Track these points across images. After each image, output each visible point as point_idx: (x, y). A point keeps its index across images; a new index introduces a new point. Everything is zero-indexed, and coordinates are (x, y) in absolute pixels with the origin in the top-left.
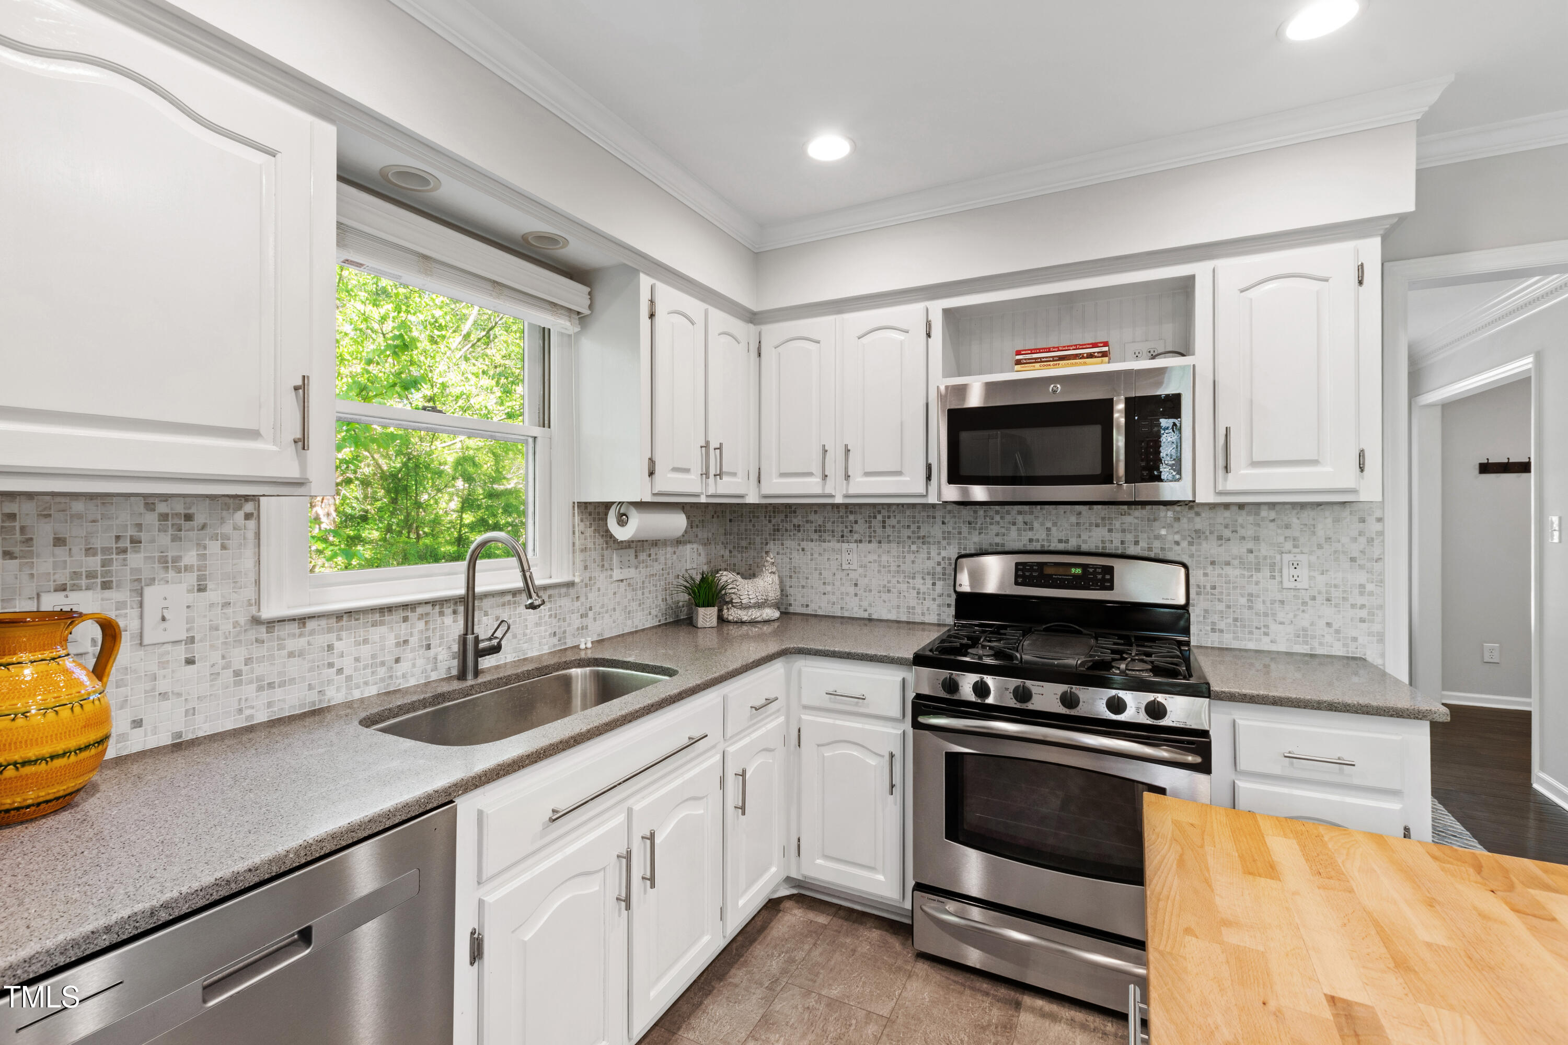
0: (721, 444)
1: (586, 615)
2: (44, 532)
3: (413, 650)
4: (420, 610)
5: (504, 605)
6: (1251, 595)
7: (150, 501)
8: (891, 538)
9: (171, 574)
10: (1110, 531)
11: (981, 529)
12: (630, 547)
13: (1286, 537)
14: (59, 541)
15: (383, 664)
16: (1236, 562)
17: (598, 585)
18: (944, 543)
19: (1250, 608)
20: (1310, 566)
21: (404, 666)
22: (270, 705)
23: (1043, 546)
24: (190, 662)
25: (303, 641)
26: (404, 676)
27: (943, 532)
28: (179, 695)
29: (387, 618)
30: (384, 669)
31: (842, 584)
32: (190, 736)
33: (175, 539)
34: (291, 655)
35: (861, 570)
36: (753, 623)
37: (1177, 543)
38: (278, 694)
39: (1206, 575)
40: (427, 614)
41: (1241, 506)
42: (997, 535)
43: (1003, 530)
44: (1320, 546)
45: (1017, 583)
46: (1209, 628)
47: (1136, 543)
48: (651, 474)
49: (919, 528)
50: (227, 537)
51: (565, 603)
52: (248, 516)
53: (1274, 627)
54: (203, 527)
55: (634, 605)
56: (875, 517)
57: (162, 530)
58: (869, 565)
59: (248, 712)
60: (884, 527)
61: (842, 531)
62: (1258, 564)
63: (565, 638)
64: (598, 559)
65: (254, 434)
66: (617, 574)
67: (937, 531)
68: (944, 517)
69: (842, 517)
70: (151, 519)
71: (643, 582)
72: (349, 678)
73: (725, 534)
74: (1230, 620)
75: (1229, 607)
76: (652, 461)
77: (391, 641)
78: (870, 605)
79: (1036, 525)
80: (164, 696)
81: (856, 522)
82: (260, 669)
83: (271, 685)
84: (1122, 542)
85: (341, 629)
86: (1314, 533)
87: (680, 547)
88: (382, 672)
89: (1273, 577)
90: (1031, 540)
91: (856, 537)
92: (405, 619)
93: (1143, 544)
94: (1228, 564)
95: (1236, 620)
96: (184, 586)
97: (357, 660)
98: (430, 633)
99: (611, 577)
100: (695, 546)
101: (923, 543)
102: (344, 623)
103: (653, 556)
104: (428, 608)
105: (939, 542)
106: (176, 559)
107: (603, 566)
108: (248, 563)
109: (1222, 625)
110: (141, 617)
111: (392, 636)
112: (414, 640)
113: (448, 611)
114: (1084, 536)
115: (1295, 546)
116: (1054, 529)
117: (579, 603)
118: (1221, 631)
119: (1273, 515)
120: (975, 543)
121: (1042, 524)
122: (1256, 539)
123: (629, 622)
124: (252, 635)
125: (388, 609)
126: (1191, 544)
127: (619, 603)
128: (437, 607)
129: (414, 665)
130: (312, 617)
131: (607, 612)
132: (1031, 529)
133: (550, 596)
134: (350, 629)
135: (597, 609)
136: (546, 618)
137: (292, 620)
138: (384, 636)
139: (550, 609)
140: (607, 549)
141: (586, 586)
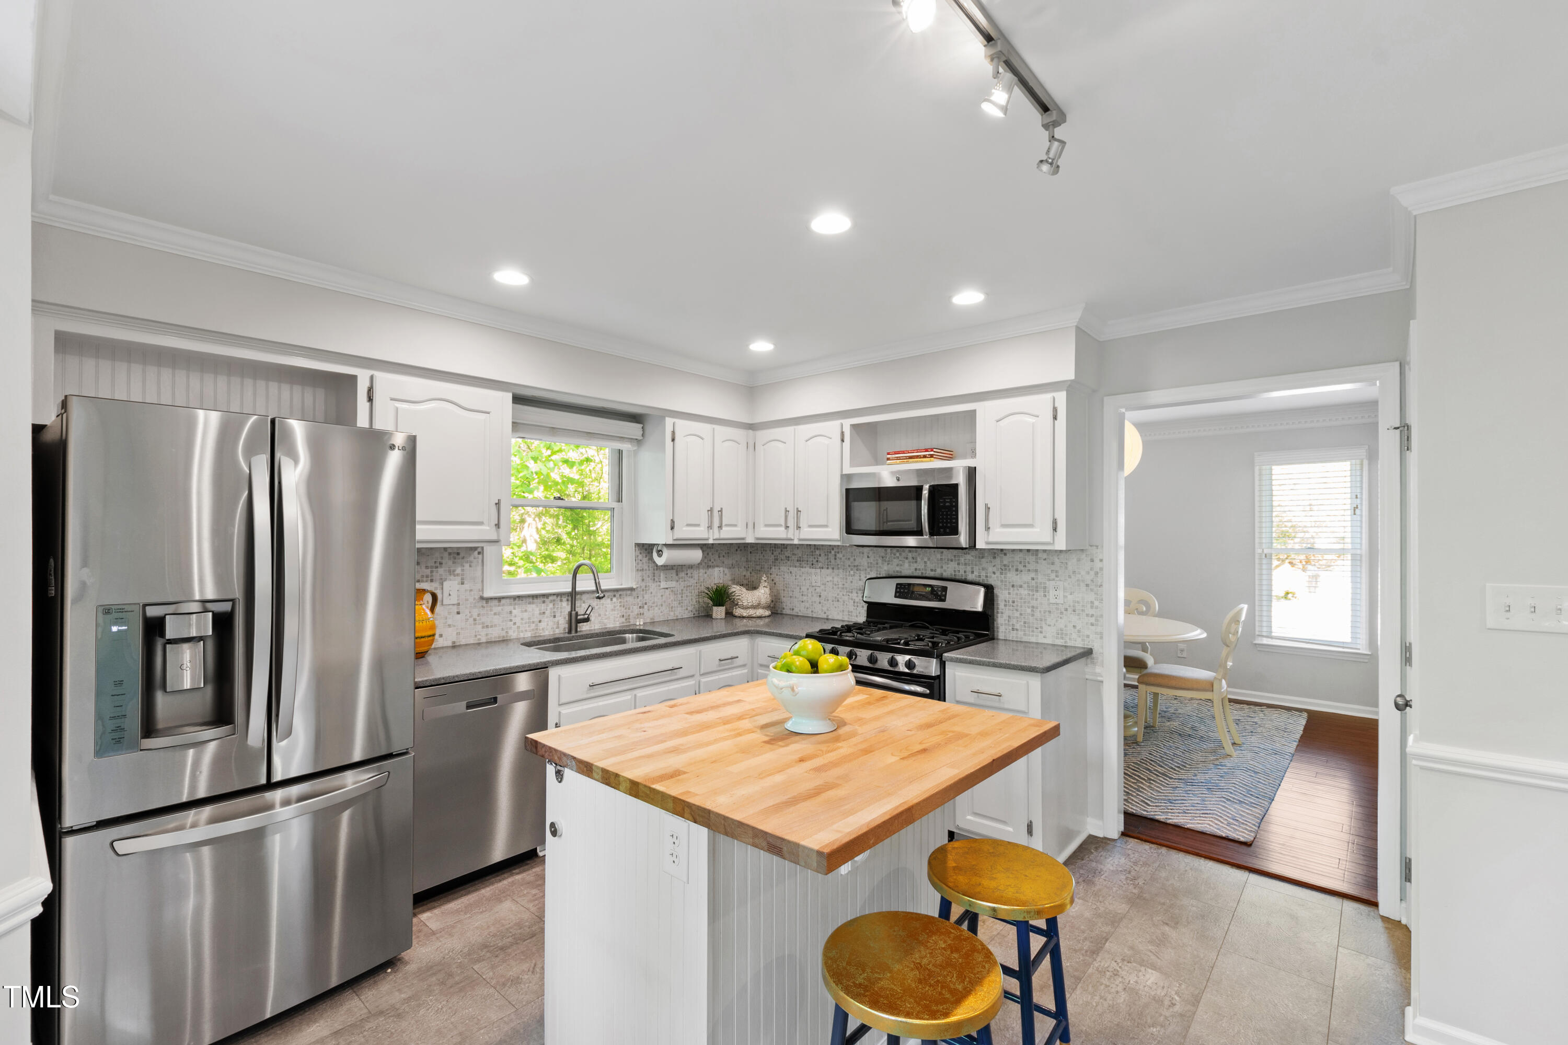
0: (722, 509)
1: (643, 607)
3: (547, 617)
4: (551, 598)
5: (594, 598)
6: (1033, 607)
7: (445, 549)
8: (839, 566)
9: (452, 577)
10: (958, 564)
11: (889, 561)
12: (672, 569)
13: (1052, 571)
15: (533, 622)
16: (1025, 586)
17: (651, 590)
18: (868, 570)
19: (1033, 615)
20: (1065, 589)
21: (542, 625)
22: (487, 635)
23: (922, 573)
24: (458, 613)
25: (500, 608)
26: (543, 629)
27: (868, 563)
28: (454, 626)
29: (535, 601)
30: (534, 625)
31: (812, 596)
32: (458, 644)
33: (454, 563)
34: (495, 614)
35: (823, 587)
36: (750, 617)
37: (994, 573)
38: (490, 630)
39: (1009, 594)
40: (554, 600)
41: (1028, 551)
42: (898, 565)
43: (901, 562)
44: (1070, 577)
45: (896, 597)
46: (1011, 628)
47: (973, 572)
48: (672, 528)
49: (855, 560)
50: (471, 562)
51: (630, 599)
52: (479, 553)
53: (1045, 628)
54: (463, 558)
55: (675, 604)
56: (830, 552)
57: (450, 559)
58: (827, 583)
59: (478, 637)
60: (835, 559)
61: (813, 561)
62: (1037, 587)
63: (629, 619)
64: (651, 575)
65: (482, 523)
66: (663, 584)
67: (864, 562)
68: (868, 553)
69: (812, 552)
70: (446, 554)
71: (682, 590)
72: (518, 627)
73: (747, 561)
74: (1022, 623)
75: (1021, 614)
76: (673, 522)
77: (537, 612)
78: (828, 610)
79: (919, 559)
80: (449, 626)
81: (820, 555)
82: (483, 619)
83: (487, 626)
84: (965, 572)
85: (515, 604)
86: (1066, 568)
87: (710, 570)
88: (533, 626)
89: (1045, 596)
90: (916, 569)
91: (820, 565)
92: (544, 602)
93: (976, 573)
94: (1021, 586)
95: (1025, 623)
96: (457, 582)
97: (522, 619)
99: (659, 586)
100: (721, 569)
101: (857, 570)
102: (516, 601)
103: (689, 575)
104: (555, 597)
105: (866, 570)
106: (454, 571)
107: (654, 579)
108: (479, 573)
109: (1017, 626)
110: (442, 593)
111: (538, 609)
112: (548, 613)
113: (564, 599)
114: (945, 568)
115: (1057, 576)
116: (928, 562)
117: (638, 600)
118: (1017, 630)
119: (1045, 556)
120: (885, 570)
121: (922, 559)
122: (1036, 571)
123: (672, 614)
124: (480, 604)
125: (535, 597)
126: (1001, 574)
127: (665, 602)
128: (559, 597)
129: (548, 625)
130: (503, 598)
131: (657, 606)
132: (916, 562)
133: (620, 595)
134: (519, 604)
135: (650, 604)
136: (618, 607)
137: (495, 598)
138: (534, 609)
139: (620, 602)
140: (657, 569)
141: (643, 590)
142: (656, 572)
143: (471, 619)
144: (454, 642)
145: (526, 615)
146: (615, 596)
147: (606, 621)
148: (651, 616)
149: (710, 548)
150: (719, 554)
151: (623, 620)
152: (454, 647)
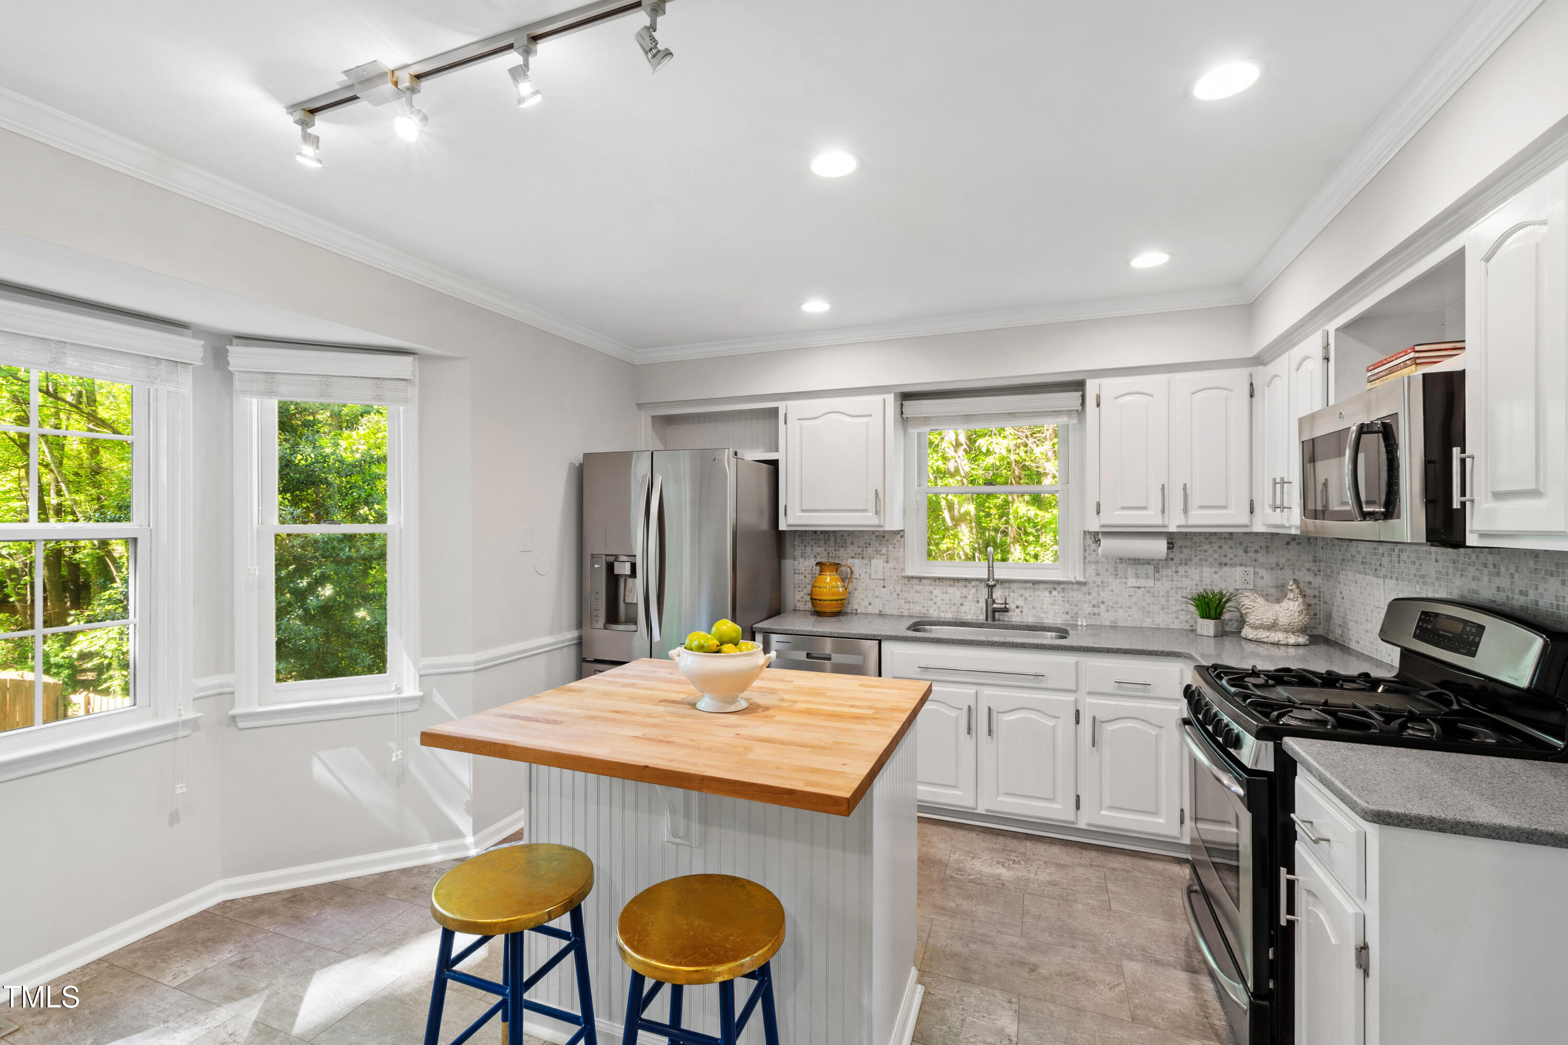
0: (1184, 486)
1: (1099, 606)
2: (849, 540)
3: (967, 601)
4: (973, 583)
5: (1026, 588)
7: (873, 532)
8: (1405, 575)
9: (879, 556)
14: (852, 544)
15: (954, 604)
17: (1111, 587)
21: (964, 609)
22: (909, 609)
24: (884, 587)
25: (921, 587)
26: (965, 613)
28: (881, 598)
29: (957, 584)
30: (955, 607)
32: (884, 613)
33: (880, 544)
34: (916, 592)
38: (912, 606)
40: (969, 585)
48: (1098, 512)
49: (1422, 564)
50: (895, 544)
51: (1077, 595)
52: (902, 537)
54: (888, 540)
55: (1154, 608)
56: (1394, 550)
57: (877, 541)
59: (901, 610)
60: (1400, 561)
61: (1377, 563)
63: (1077, 617)
64: (1111, 570)
65: (865, 511)
66: (1132, 582)
69: (1375, 549)
70: (873, 537)
71: (1167, 592)
72: (939, 607)
73: (1314, 561)
76: (1098, 504)
77: (958, 594)
80: (877, 597)
81: (1384, 553)
82: (906, 595)
83: (909, 602)
85: (936, 585)
87: (1225, 569)
88: (954, 608)
91: (1385, 570)
92: (966, 586)
96: (882, 560)
97: (942, 600)
98: (979, 595)
99: (1126, 583)
100: (1250, 570)
102: (937, 583)
104: (978, 583)
106: (880, 551)
107: (1117, 575)
108: (901, 557)
111: (959, 593)
112: (970, 597)
113: (980, 585)
117: (1090, 597)
123: (1148, 620)
124: (903, 581)
125: (957, 580)
127: (1135, 604)
129: (970, 609)
130: (924, 578)
131: (1121, 607)
133: (1063, 589)
134: (939, 586)
135: (1111, 604)
136: (1060, 602)
137: (916, 578)
138: (956, 592)
139: (1063, 597)
140: (1121, 563)
141: (1098, 586)
142: (1119, 566)
143: (895, 594)
144: (881, 611)
145: (946, 597)
146: (1055, 589)
147: (1042, 615)
148: (1112, 619)
149: (1225, 538)
150: (1247, 547)
151: (1068, 617)
152: (881, 615)
